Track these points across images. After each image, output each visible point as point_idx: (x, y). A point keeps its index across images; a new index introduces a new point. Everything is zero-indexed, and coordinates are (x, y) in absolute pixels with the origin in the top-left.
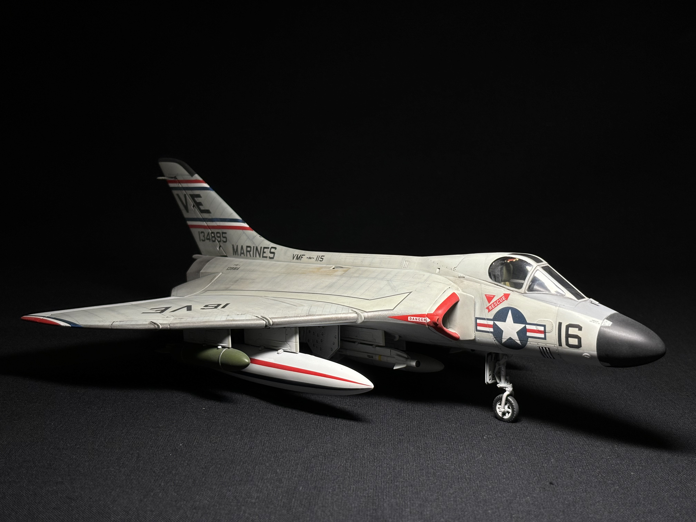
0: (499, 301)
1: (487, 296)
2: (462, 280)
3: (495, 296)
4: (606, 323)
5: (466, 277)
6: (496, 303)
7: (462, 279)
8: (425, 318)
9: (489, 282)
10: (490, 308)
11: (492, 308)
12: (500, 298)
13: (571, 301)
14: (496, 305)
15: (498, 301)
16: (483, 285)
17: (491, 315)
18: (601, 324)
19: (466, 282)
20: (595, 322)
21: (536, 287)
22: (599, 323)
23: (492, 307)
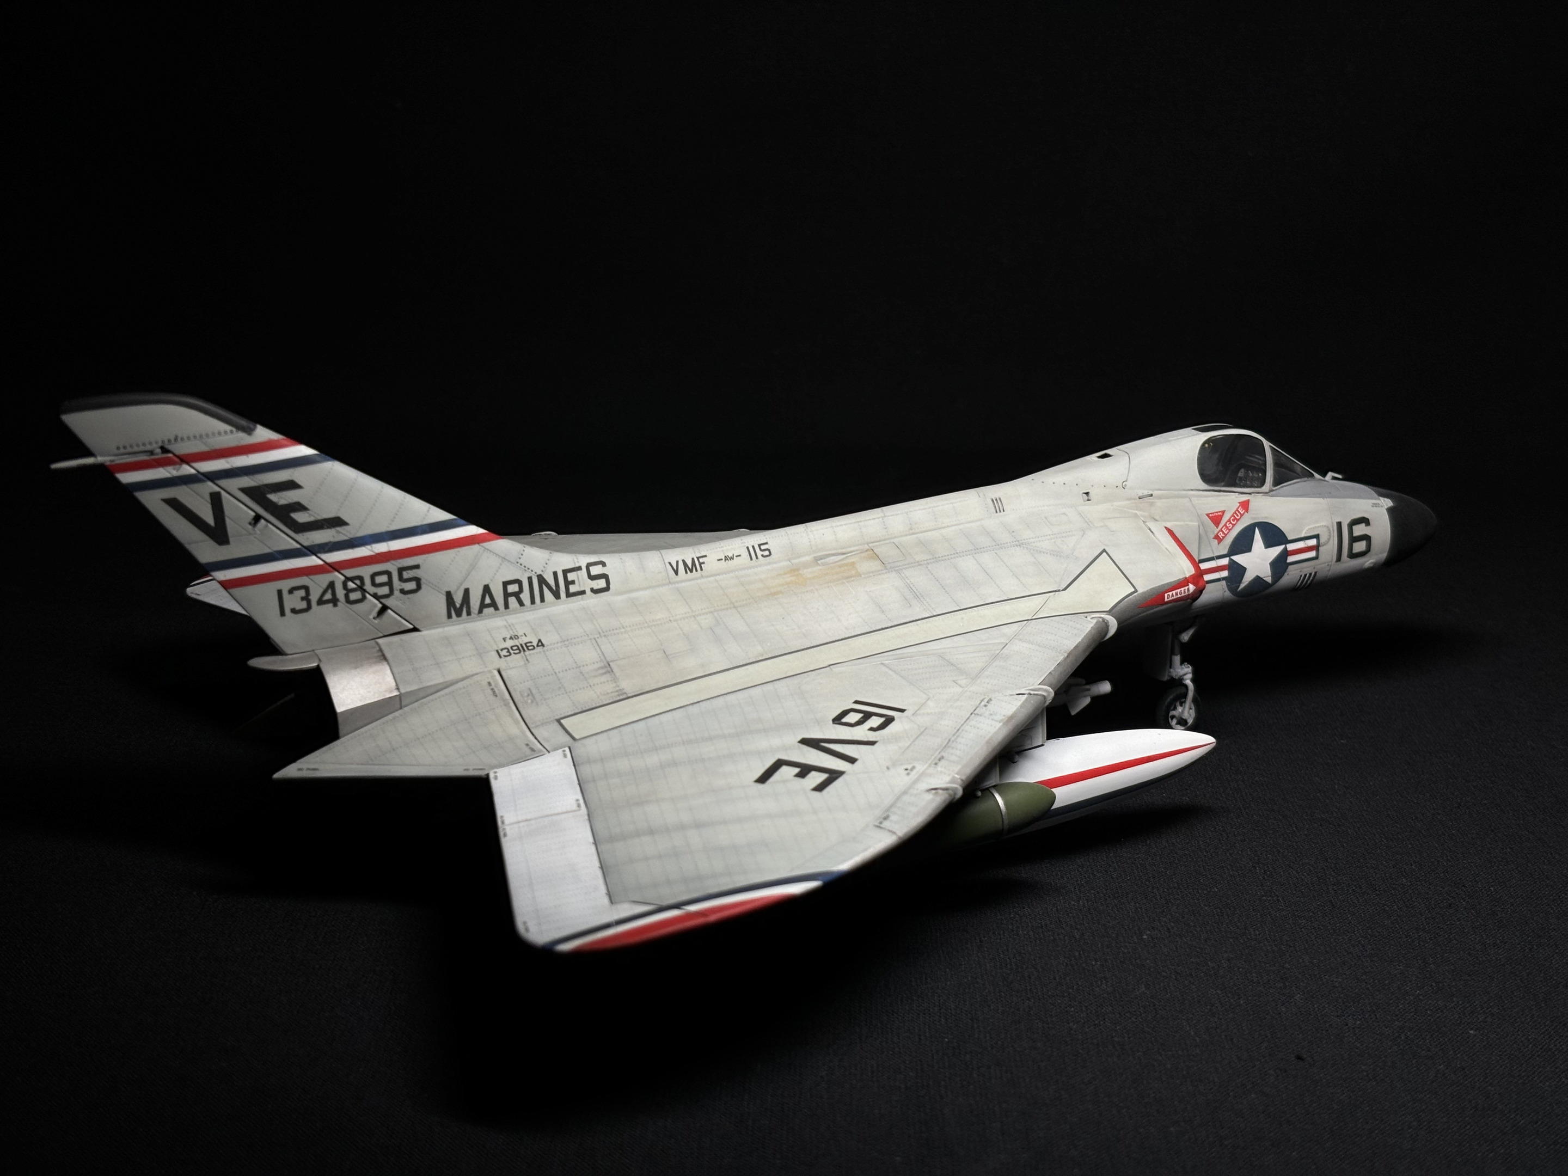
0: (1236, 518)
1: (1210, 515)
3: (1225, 512)
5: (1155, 493)
6: (1231, 523)
7: (1149, 500)
8: (1188, 587)
9: (1205, 490)
10: (1220, 536)
11: (1224, 535)
12: (1235, 513)
14: (1230, 528)
15: (1233, 518)
16: (1195, 499)
17: (1224, 548)
18: (1384, 506)
19: (1160, 503)
20: (1377, 505)
22: (1381, 505)
23: (1224, 533)
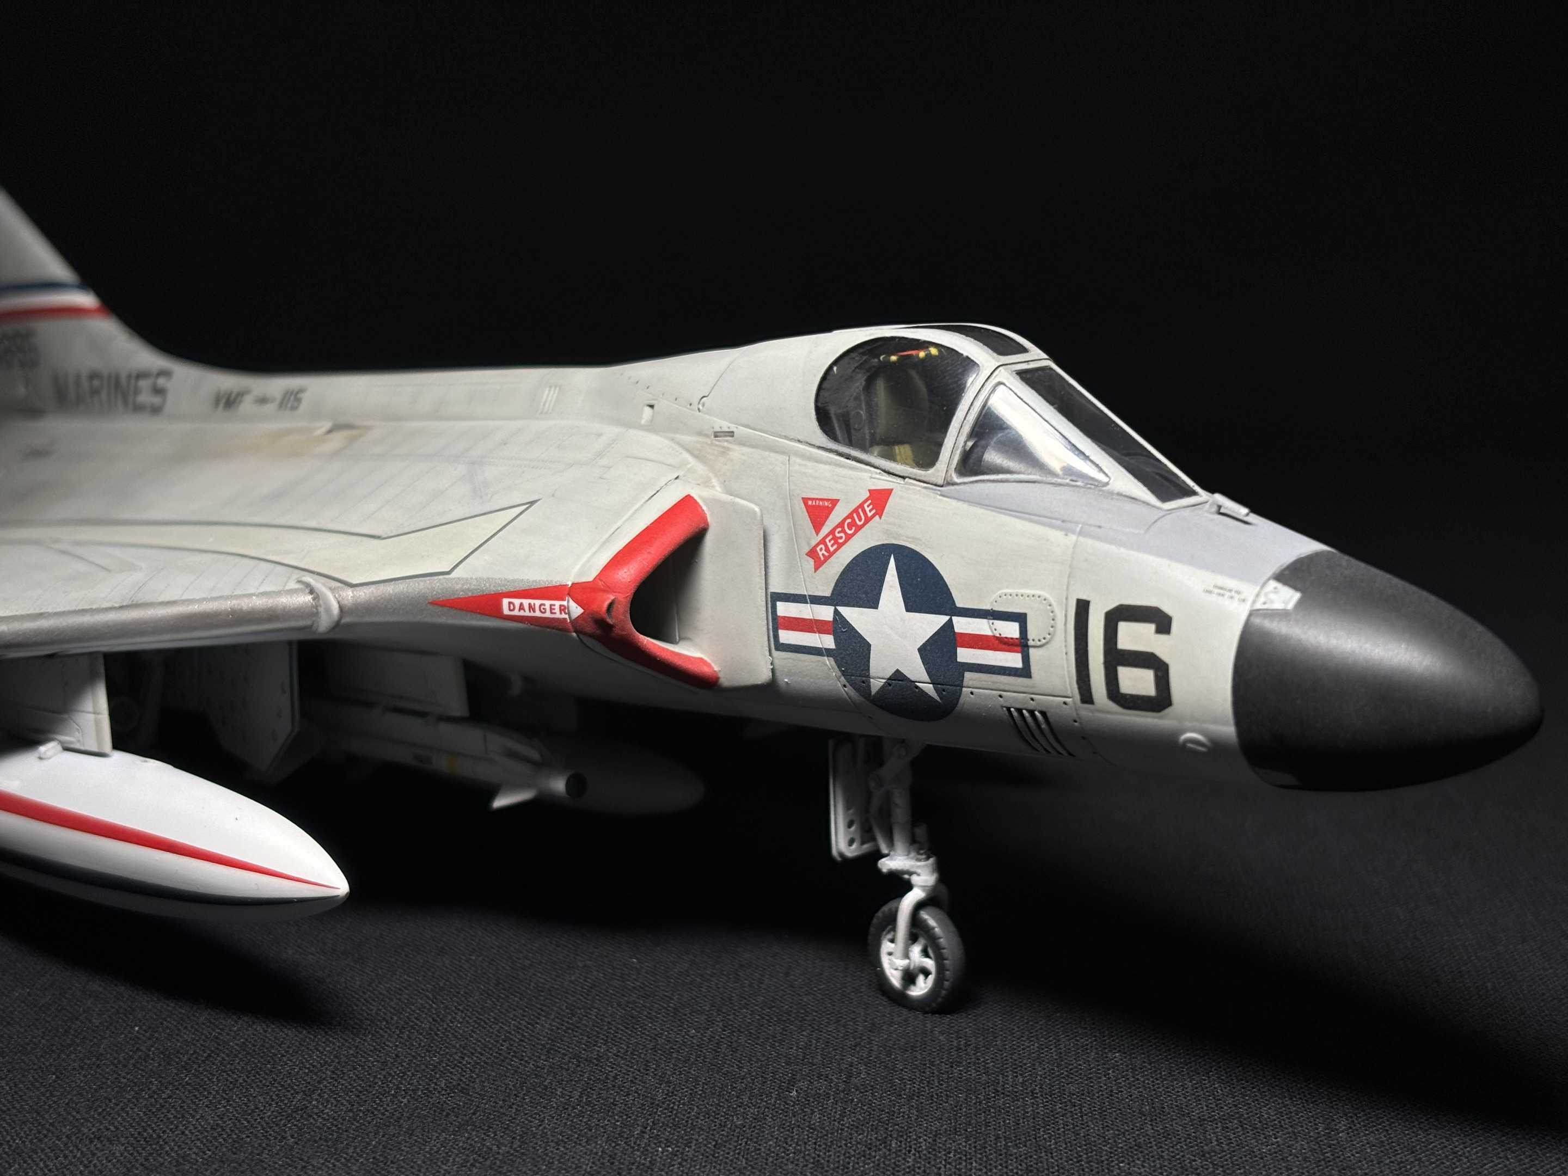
0: (854, 523)
1: (810, 503)
2: (725, 444)
3: (839, 504)
4: (1272, 596)
5: (740, 431)
6: (843, 531)
7: (725, 442)
8: (565, 603)
9: (819, 448)
10: (820, 554)
11: (826, 554)
12: (856, 511)
13: (1130, 506)
14: (840, 541)
15: (849, 520)
16: (798, 460)
17: (824, 583)
18: (1254, 602)
19: (738, 453)
20: (1228, 594)
21: (992, 456)
22: (1242, 596)
23: (827, 549)
